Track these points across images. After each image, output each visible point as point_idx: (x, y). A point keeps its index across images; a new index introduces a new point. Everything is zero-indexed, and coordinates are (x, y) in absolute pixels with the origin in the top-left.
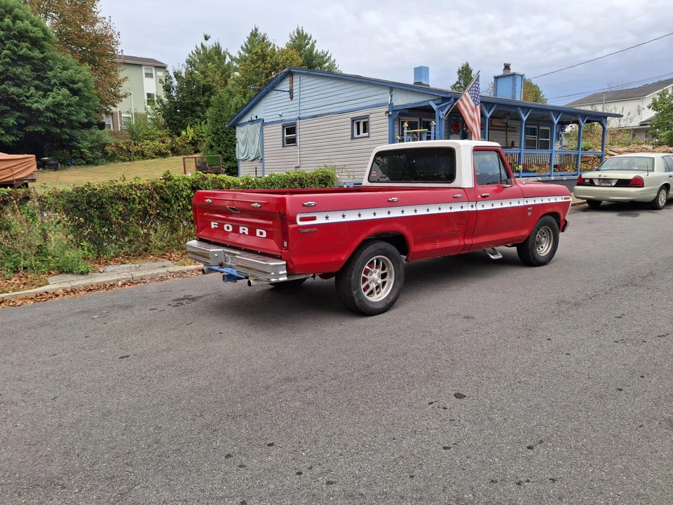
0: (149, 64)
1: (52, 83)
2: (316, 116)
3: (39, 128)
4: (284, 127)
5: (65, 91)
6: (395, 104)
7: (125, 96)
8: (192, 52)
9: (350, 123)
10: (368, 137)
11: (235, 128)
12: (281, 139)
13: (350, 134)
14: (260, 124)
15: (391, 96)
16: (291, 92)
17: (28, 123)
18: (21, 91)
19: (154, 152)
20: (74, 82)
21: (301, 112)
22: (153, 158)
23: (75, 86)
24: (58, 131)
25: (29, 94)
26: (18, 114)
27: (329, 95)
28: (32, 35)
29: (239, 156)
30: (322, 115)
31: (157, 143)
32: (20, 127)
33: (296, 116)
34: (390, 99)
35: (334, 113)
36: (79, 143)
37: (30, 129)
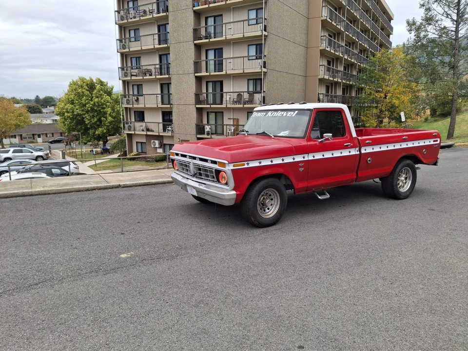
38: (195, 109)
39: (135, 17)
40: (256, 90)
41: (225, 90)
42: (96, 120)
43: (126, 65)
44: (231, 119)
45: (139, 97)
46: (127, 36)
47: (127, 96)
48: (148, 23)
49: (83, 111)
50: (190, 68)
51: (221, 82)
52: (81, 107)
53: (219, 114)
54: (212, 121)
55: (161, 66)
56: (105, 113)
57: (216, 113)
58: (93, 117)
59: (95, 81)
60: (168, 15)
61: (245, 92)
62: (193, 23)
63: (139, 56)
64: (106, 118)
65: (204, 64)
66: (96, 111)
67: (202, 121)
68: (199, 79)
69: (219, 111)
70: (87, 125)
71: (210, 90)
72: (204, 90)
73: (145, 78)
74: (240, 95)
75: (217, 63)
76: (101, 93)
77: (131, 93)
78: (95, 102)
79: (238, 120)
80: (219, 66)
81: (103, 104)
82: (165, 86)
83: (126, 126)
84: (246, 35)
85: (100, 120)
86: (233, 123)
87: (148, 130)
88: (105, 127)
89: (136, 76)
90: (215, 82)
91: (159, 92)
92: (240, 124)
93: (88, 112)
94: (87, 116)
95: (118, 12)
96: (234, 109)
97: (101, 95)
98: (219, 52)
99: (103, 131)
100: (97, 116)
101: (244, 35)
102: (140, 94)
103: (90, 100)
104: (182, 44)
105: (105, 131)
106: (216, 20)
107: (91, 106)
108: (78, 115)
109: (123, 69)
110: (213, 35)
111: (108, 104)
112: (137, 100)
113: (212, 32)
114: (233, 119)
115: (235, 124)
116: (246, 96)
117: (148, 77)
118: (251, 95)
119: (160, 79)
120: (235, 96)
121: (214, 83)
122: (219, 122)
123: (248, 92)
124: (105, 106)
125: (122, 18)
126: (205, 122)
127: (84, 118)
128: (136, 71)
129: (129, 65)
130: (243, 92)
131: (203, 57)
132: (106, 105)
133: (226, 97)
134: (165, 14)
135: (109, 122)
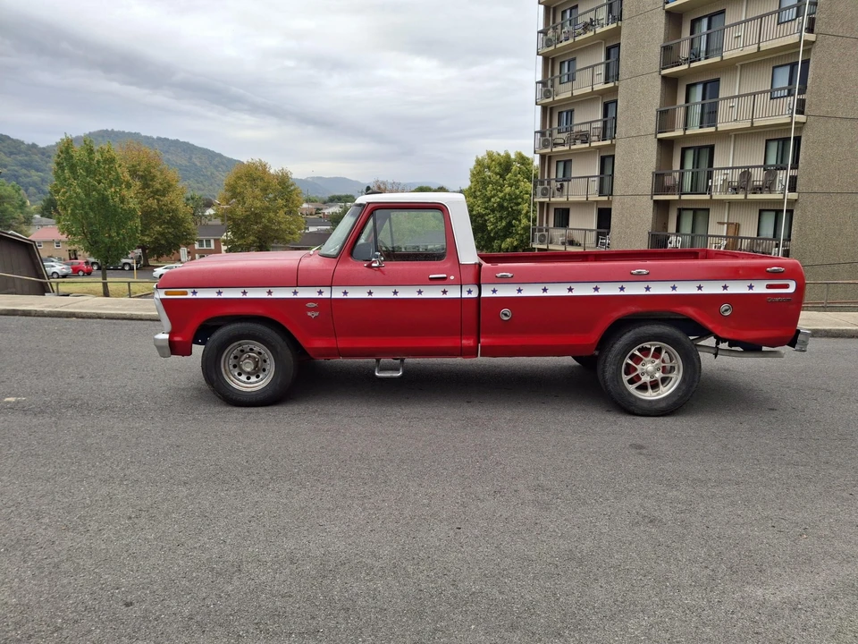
38: (651, 203)
39: (567, 39)
40: (782, 162)
41: (716, 165)
42: (504, 224)
43: (551, 126)
44: (723, 224)
45: (565, 184)
46: (557, 73)
47: (546, 182)
48: (587, 47)
49: (486, 208)
50: (651, 124)
51: (712, 148)
52: (484, 203)
53: (700, 212)
54: (687, 227)
55: (605, 123)
56: (519, 212)
57: (695, 211)
58: (501, 218)
59: (513, 157)
60: (620, 27)
61: (758, 167)
62: (662, 36)
63: (571, 108)
64: (520, 221)
65: (680, 113)
66: (507, 208)
67: (665, 227)
68: (666, 146)
69: (702, 207)
70: (489, 233)
71: (689, 165)
72: (676, 165)
73: (573, 147)
74: (746, 174)
75: (706, 110)
76: (517, 178)
77: (553, 176)
78: (505, 194)
79: (737, 226)
80: (709, 115)
81: (517, 197)
82: (607, 161)
83: (537, 234)
84: (764, 46)
85: (510, 225)
86: (727, 233)
87: (572, 243)
88: (517, 237)
89: (563, 145)
90: (700, 148)
91: (597, 172)
92: (741, 235)
93: (493, 211)
94: (491, 218)
95: (544, 32)
96: (731, 203)
97: (518, 181)
98: (711, 87)
99: (512, 243)
100: (506, 218)
101: (759, 48)
102: (567, 178)
103: (497, 191)
104: (639, 79)
105: (515, 243)
106: (713, 23)
107: (498, 200)
108: (480, 216)
109: (543, 133)
110: (703, 55)
111: (526, 196)
112: (561, 189)
113: (703, 47)
114: (728, 224)
115: (731, 234)
116: (758, 176)
117: (579, 146)
118: (770, 172)
119: (599, 148)
120: (735, 177)
121: (698, 150)
122: (700, 231)
123: (765, 167)
124: (520, 200)
125: (548, 43)
126: (672, 228)
127: (486, 221)
128: (564, 136)
129: (555, 125)
130: (755, 167)
131: (681, 100)
132: (523, 199)
133: (718, 178)
134: (615, 25)
135: (523, 228)
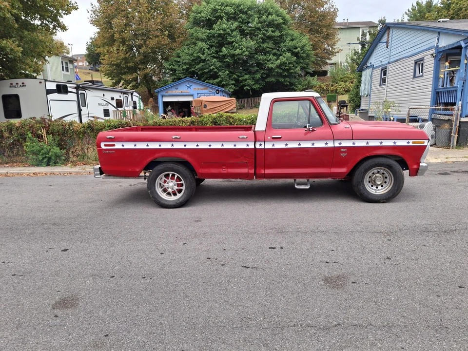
0: (365, 26)
1: (283, 50)
2: (397, 61)
3: (273, 79)
4: (382, 70)
5: (289, 54)
6: (440, 46)
7: (338, 52)
8: (409, 10)
9: (413, 65)
10: (422, 76)
11: (362, 72)
12: (379, 80)
13: (412, 74)
14: (371, 68)
15: (438, 39)
16: (387, 42)
17: (268, 76)
18: (265, 57)
19: (344, 90)
20: (296, 48)
21: (391, 57)
22: (343, 94)
23: (296, 50)
24: (283, 80)
25: (268, 59)
26: (262, 71)
27: (405, 42)
28: (275, 22)
29: (361, 94)
30: (400, 59)
31: (347, 84)
32: (263, 79)
33: (387, 62)
34: (436, 42)
35: (406, 57)
36: (296, 87)
37: (268, 80)
